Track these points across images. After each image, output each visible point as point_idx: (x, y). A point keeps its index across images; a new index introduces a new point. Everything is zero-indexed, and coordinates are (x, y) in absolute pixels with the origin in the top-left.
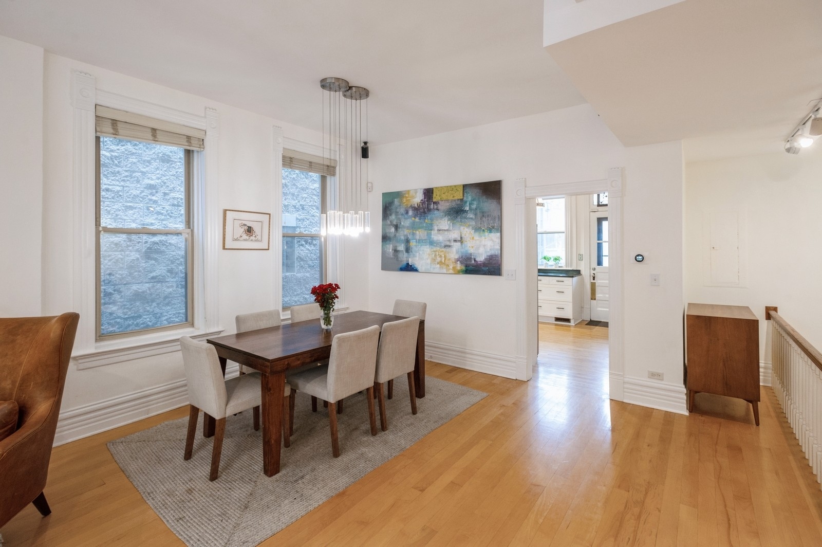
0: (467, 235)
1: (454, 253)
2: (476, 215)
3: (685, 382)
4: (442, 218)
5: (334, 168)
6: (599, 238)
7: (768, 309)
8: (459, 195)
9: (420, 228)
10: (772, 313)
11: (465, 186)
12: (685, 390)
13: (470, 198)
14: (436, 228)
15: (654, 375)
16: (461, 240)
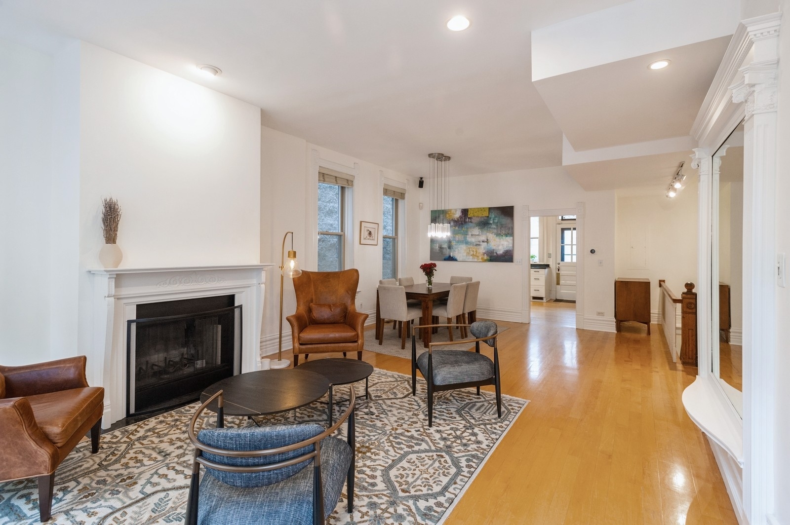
0: (491, 238)
1: (482, 249)
2: (497, 226)
3: (615, 316)
4: (474, 228)
5: (404, 194)
6: (563, 242)
7: (660, 281)
8: (486, 214)
9: (458, 233)
10: (662, 283)
11: (490, 209)
12: (615, 320)
13: (493, 216)
14: (470, 234)
15: (599, 314)
16: (487, 241)
